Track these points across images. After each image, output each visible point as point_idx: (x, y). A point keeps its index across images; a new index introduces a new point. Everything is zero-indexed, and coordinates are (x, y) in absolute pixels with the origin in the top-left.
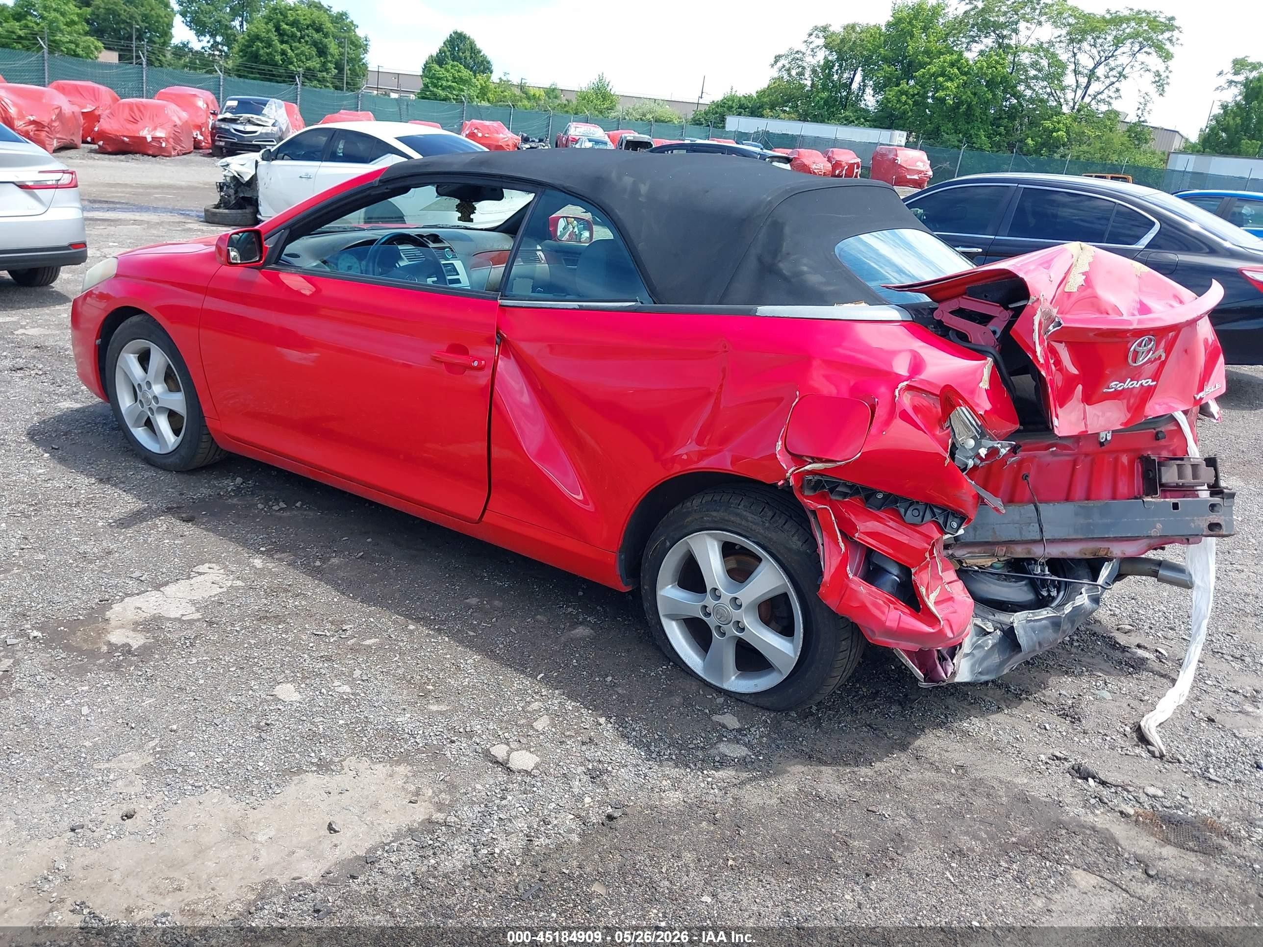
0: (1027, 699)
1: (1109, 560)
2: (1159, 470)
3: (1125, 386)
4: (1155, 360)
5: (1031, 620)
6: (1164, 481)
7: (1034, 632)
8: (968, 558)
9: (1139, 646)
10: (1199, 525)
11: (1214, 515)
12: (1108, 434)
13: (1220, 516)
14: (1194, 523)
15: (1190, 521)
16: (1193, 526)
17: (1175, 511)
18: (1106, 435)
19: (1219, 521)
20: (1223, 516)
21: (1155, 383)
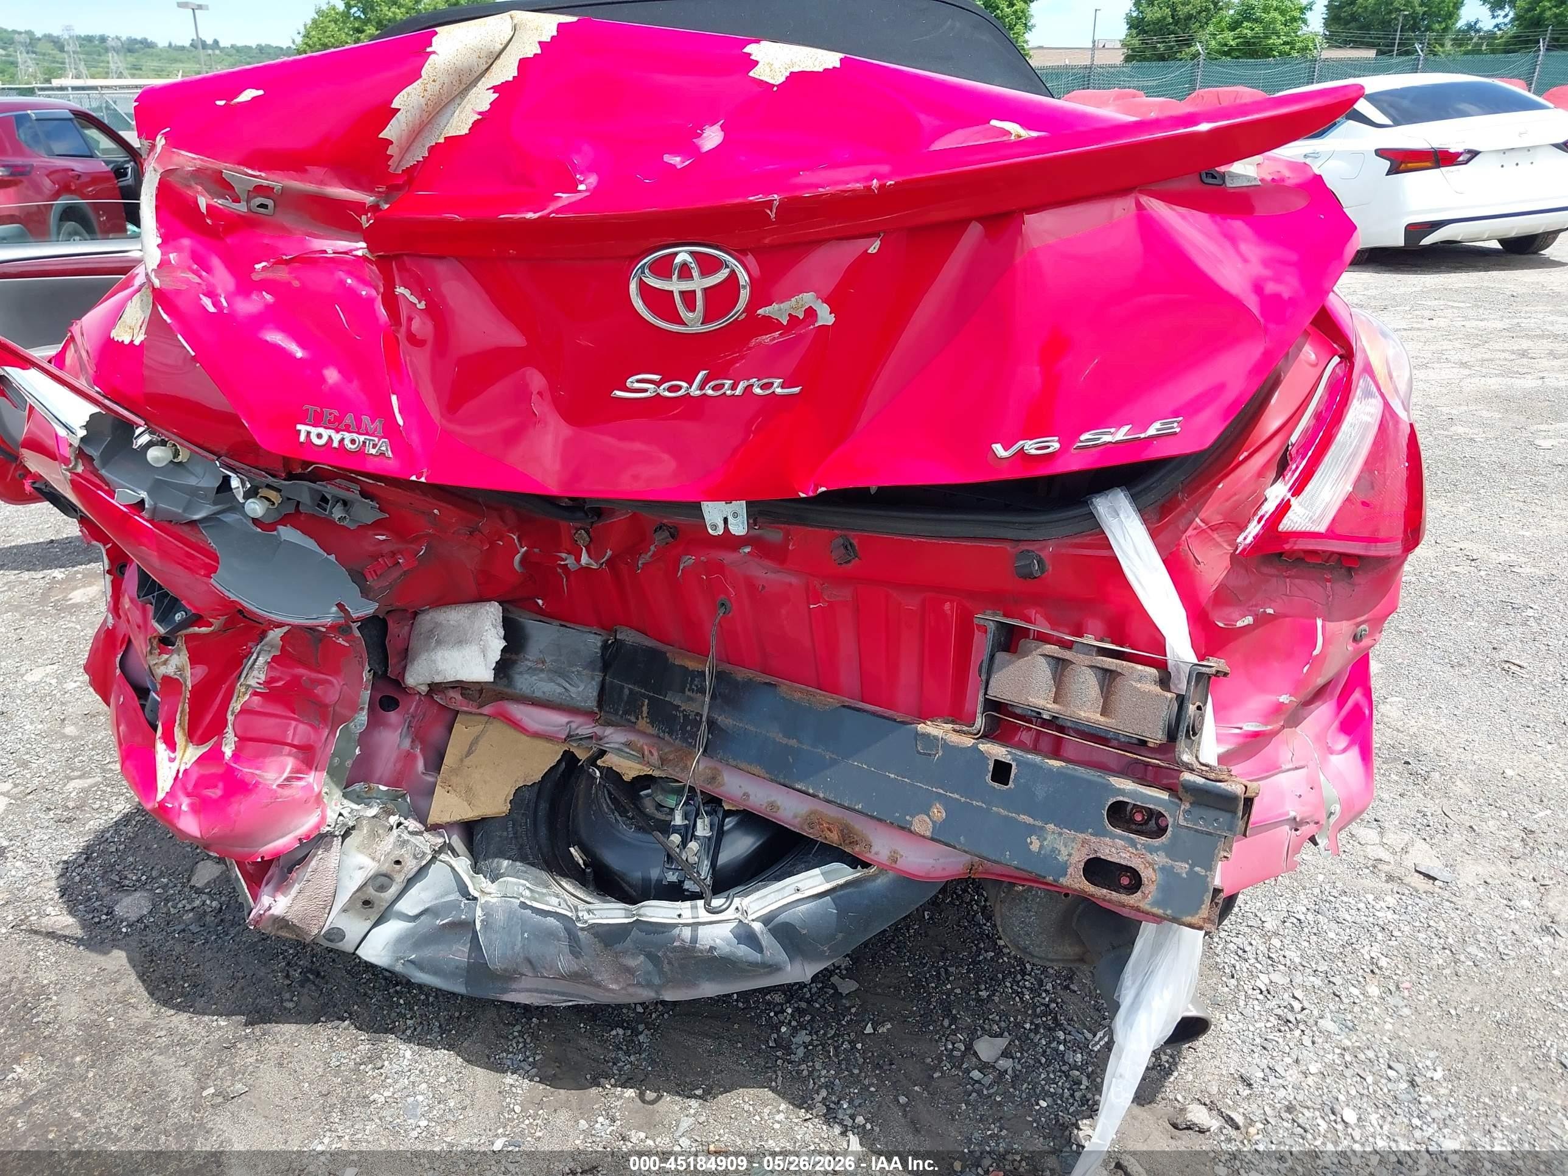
0: (605, 1089)
3: (695, 392)
4: (794, 322)
5: (526, 906)
6: (996, 691)
7: (522, 933)
10: (1053, 850)
11: (1121, 838)
12: (731, 519)
13: (1152, 850)
14: (1041, 839)
15: (1031, 830)
16: (1035, 846)
17: (996, 785)
18: (726, 520)
19: (1135, 863)
20: (1162, 854)
21: (796, 390)
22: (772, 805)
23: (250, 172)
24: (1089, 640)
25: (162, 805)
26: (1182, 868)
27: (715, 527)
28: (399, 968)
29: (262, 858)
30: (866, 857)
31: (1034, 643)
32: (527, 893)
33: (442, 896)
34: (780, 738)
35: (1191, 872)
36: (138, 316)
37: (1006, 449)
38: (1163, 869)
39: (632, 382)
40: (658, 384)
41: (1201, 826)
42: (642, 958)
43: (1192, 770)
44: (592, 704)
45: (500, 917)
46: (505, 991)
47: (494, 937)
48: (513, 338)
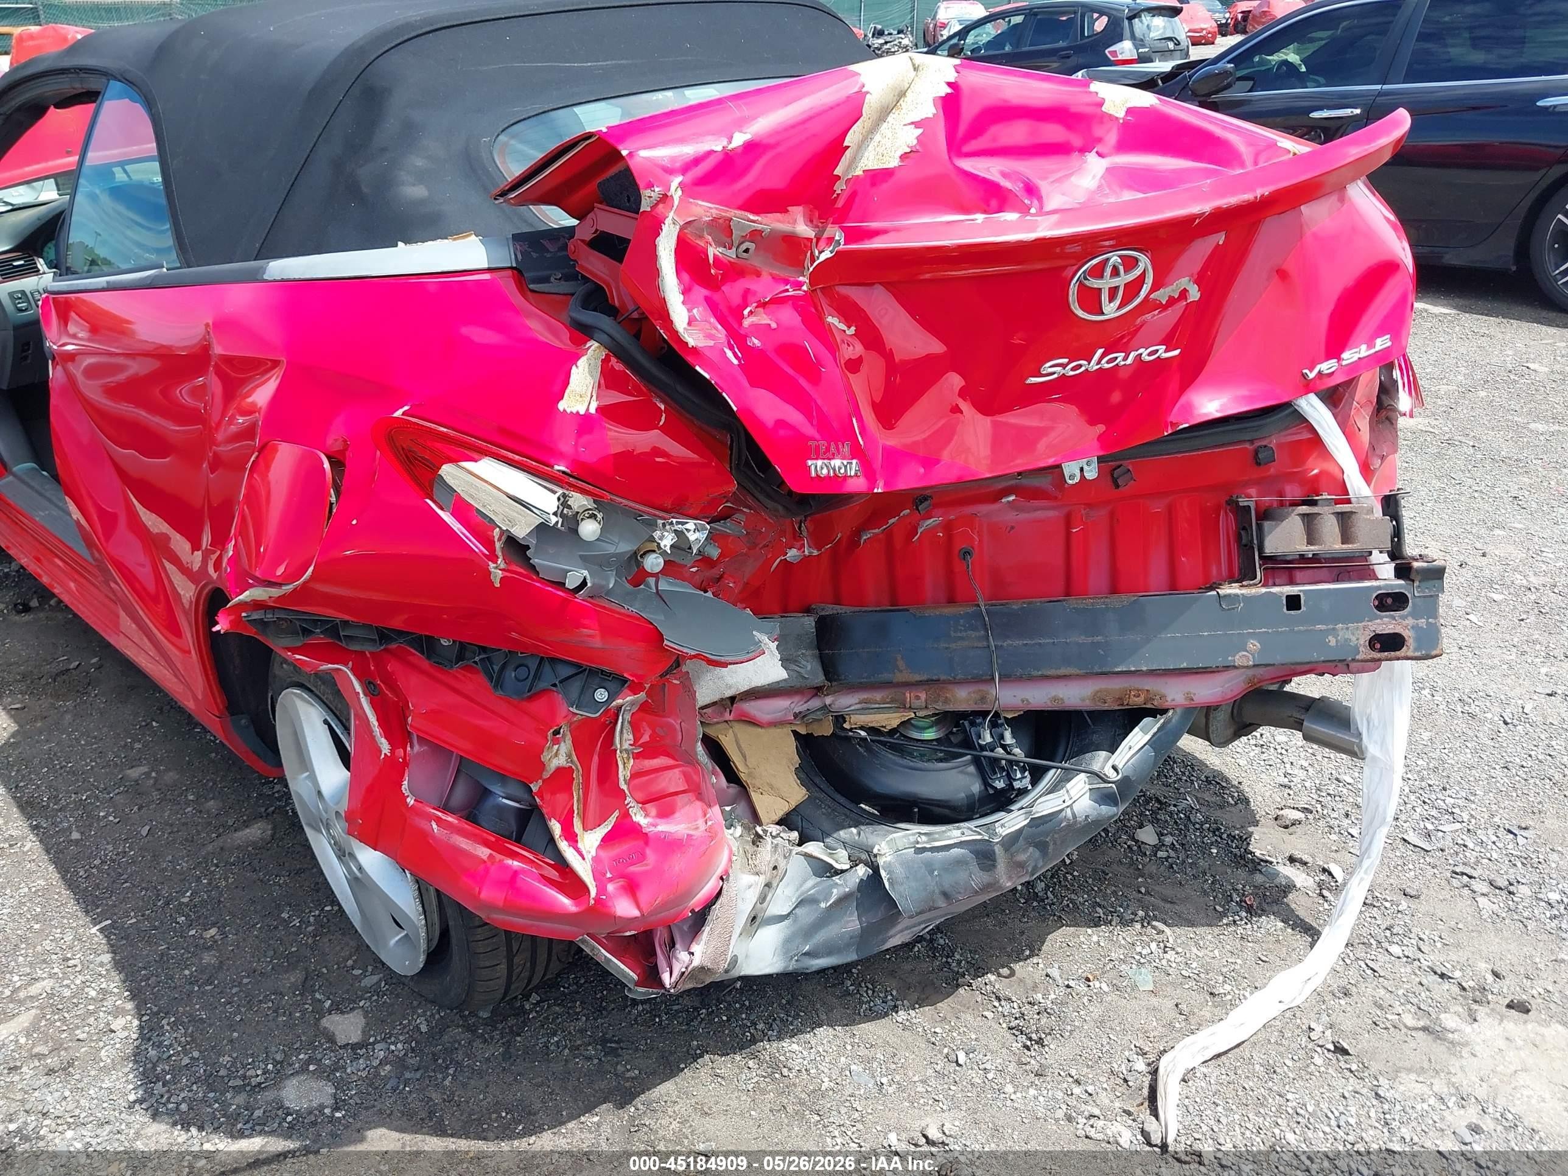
0: (970, 985)
1: (1154, 713)
2: (1260, 528)
3: (1093, 366)
4: (1172, 301)
5: (924, 850)
6: (1269, 550)
7: (931, 872)
8: (857, 712)
9: (1292, 860)
10: (1346, 640)
11: (1386, 617)
12: (1086, 468)
13: (1404, 618)
14: (1336, 636)
15: (1327, 632)
16: (1333, 642)
17: (1292, 612)
18: (1082, 470)
19: (1398, 630)
20: (1410, 618)
21: (1177, 352)
22: (1055, 699)
23: (752, 217)
24: (1325, 496)
25: (598, 900)
26: (1422, 622)
27: (1072, 477)
28: (792, 966)
29: (692, 911)
30: (1165, 705)
31: (1291, 508)
32: (924, 838)
33: (801, 886)
34: (1082, 639)
35: (1428, 623)
36: (587, 382)
37: (1311, 371)
38: (1413, 627)
39: (1047, 367)
40: (1064, 366)
41: (1427, 593)
42: (1031, 849)
43: (1416, 560)
44: (820, 679)
45: (899, 871)
46: (884, 942)
47: (902, 889)
48: (937, 347)
